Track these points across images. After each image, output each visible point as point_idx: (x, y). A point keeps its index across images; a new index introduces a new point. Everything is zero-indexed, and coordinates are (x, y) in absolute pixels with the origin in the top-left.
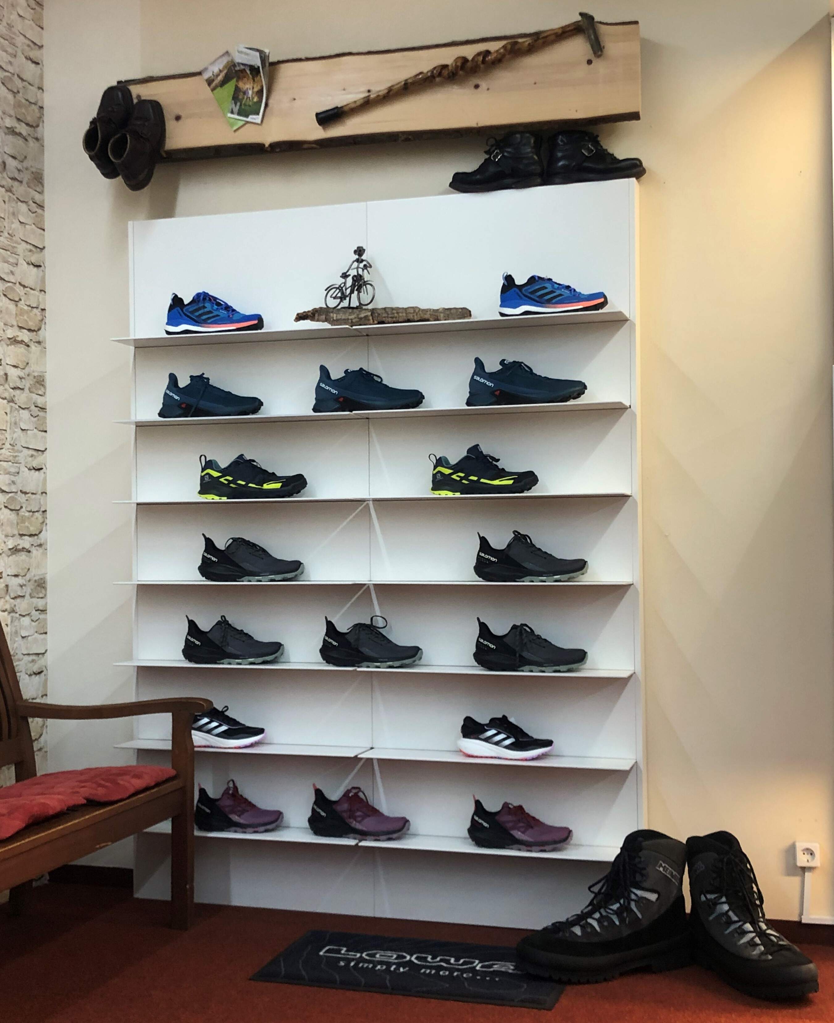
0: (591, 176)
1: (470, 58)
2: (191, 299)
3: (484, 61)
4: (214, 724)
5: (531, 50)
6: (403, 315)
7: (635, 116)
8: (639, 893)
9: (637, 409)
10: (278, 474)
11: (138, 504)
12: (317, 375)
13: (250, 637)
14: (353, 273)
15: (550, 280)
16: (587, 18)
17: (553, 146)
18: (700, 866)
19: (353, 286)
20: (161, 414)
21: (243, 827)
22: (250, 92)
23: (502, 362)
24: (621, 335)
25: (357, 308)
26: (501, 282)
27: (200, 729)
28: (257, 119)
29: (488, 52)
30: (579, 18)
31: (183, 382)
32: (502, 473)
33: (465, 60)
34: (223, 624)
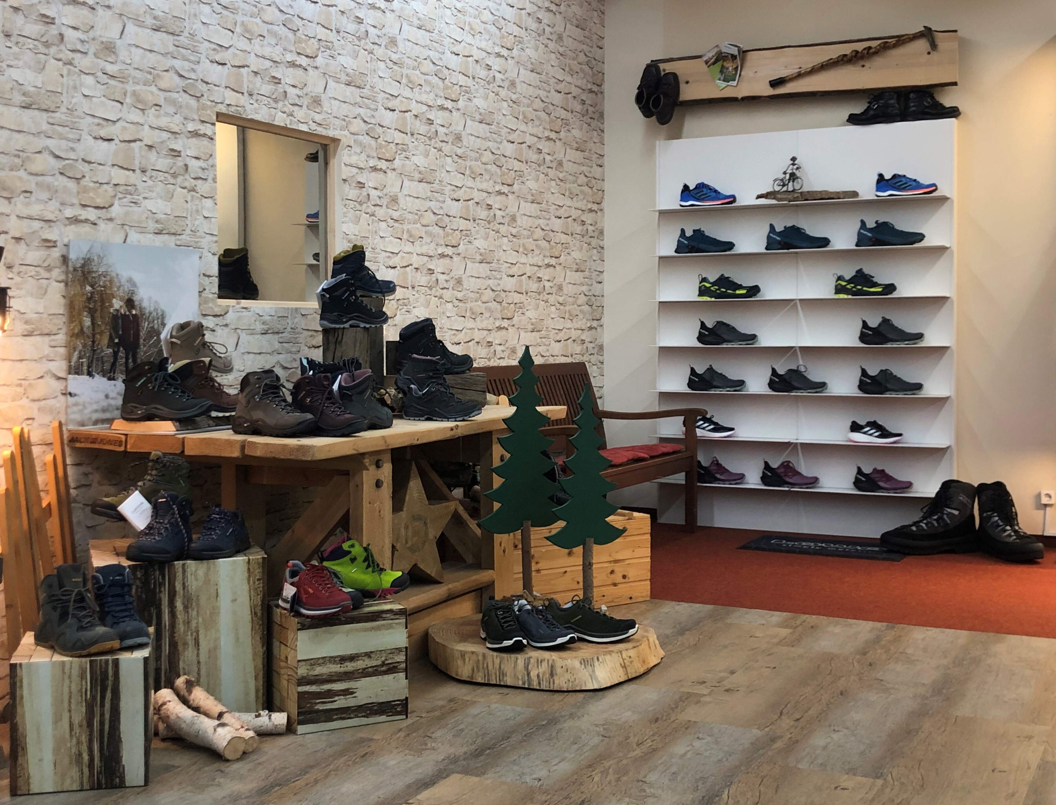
0: (929, 117)
1: (860, 51)
2: (694, 187)
3: (868, 53)
4: (706, 425)
5: (895, 46)
6: (819, 196)
7: (955, 84)
8: (949, 510)
9: (955, 248)
10: (744, 285)
11: (660, 302)
12: (767, 229)
13: (726, 377)
14: (789, 171)
15: (904, 176)
16: (928, 29)
17: (907, 99)
18: (984, 498)
19: (789, 180)
20: (676, 252)
21: (723, 481)
22: (730, 68)
23: (876, 222)
24: (945, 207)
25: (792, 191)
26: (876, 178)
27: (698, 427)
28: (735, 83)
29: (870, 48)
30: (923, 29)
31: (689, 233)
32: (875, 285)
33: (857, 52)
34: (710, 369)
